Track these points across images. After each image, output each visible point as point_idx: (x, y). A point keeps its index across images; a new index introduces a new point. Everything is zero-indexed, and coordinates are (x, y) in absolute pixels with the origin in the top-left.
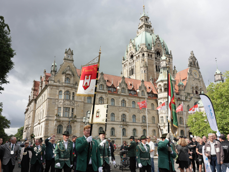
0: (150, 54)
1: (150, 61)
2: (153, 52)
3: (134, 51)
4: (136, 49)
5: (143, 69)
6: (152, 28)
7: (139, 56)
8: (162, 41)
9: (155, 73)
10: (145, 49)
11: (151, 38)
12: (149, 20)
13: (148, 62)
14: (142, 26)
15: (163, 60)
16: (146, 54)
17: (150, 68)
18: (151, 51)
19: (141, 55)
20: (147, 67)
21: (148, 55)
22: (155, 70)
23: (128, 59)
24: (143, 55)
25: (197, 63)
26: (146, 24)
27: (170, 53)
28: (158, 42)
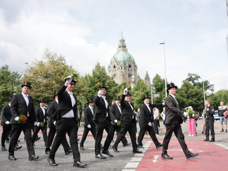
0: (125, 67)
1: (125, 72)
2: (127, 66)
3: (116, 64)
4: (117, 63)
5: (121, 77)
6: (126, 48)
7: (119, 68)
8: (132, 59)
9: (128, 79)
10: (123, 65)
11: (126, 57)
12: (125, 42)
13: (124, 72)
14: (121, 46)
15: (133, 78)
16: (123, 68)
17: (125, 76)
18: (126, 66)
19: (120, 68)
20: (124, 76)
21: (125, 68)
22: (128, 77)
23: (112, 68)
24: (122, 68)
25: (149, 78)
26: (123, 45)
27: (136, 66)
28: (130, 59)
